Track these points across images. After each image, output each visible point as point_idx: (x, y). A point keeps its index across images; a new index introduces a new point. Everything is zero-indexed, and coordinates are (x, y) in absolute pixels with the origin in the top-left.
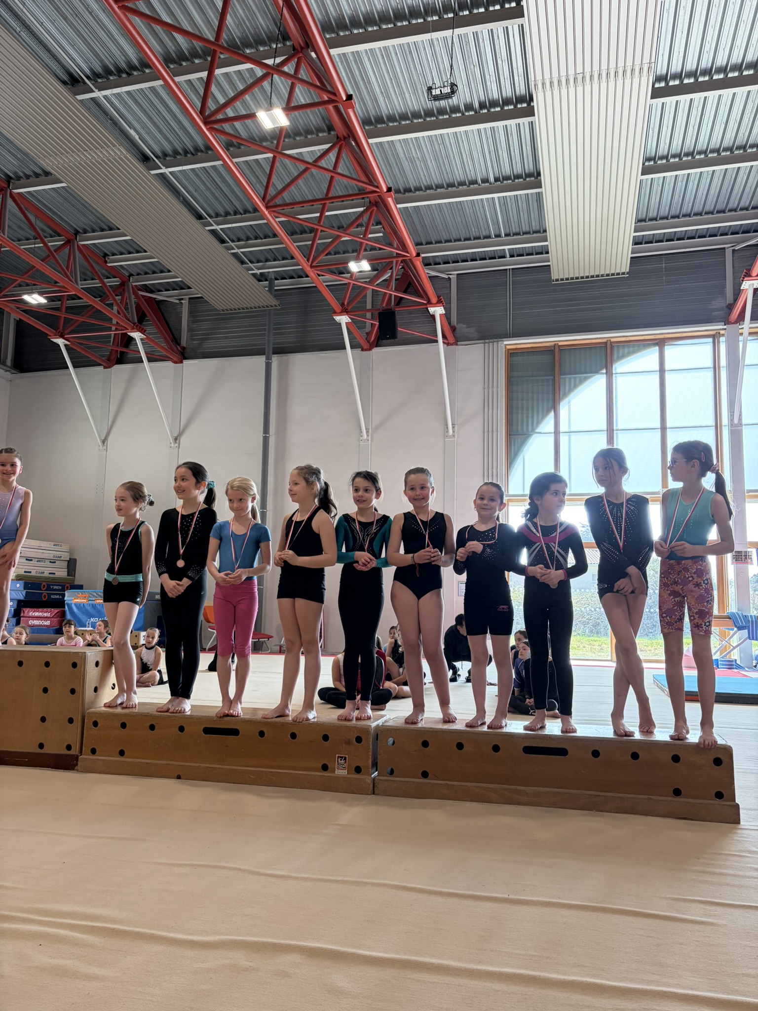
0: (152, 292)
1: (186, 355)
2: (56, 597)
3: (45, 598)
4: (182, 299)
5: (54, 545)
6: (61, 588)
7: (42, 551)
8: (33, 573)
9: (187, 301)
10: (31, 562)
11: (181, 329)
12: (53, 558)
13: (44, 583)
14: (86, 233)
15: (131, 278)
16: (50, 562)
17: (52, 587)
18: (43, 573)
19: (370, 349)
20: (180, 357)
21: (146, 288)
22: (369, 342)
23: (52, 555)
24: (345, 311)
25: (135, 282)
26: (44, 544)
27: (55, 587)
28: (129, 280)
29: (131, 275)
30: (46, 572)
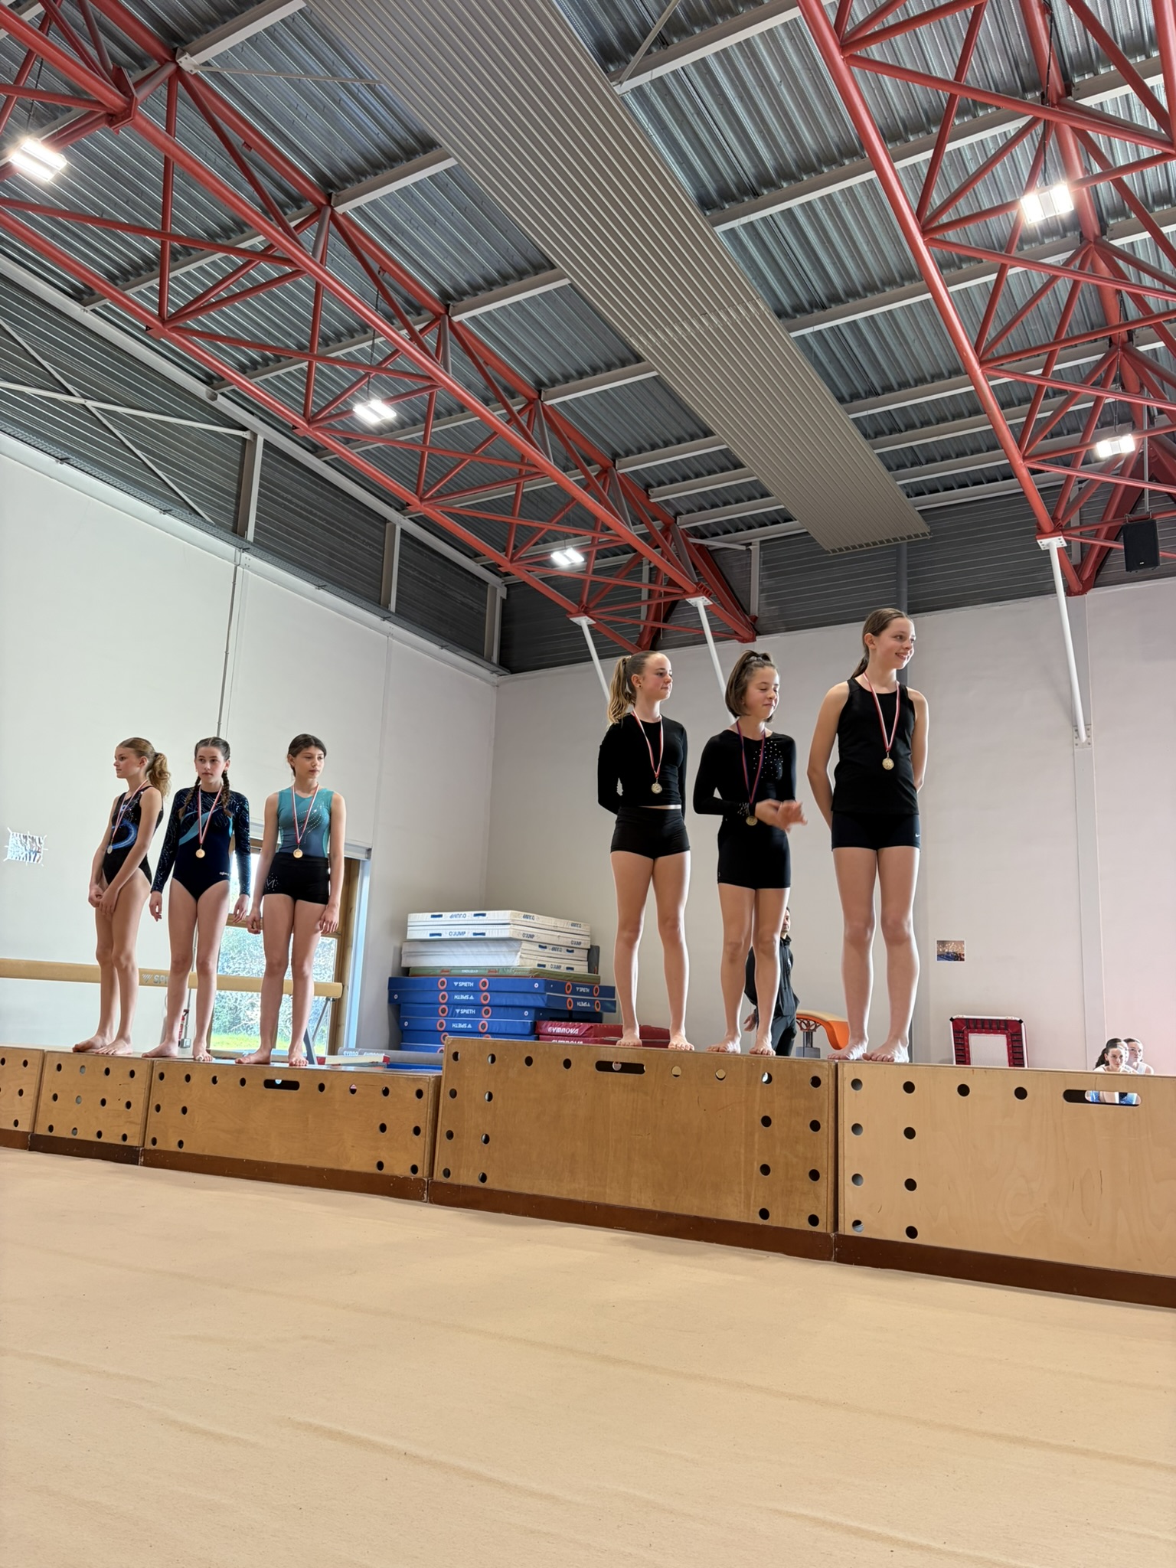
0: (703, 537)
1: (759, 628)
2: (584, 1004)
3: (570, 1006)
4: (750, 544)
5: (573, 925)
6: (588, 990)
7: (559, 934)
8: (548, 968)
9: (758, 546)
10: (546, 950)
11: (750, 592)
12: (571, 945)
13: (569, 983)
14: (627, 456)
15: (678, 519)
16: (568, 951)
17: (578, 988)
18: (559, 967)
19: (1084, 592)
20: (751, 632)
21: (697, 532)
22: (1081, 581)
23: (570, 940)
24: (1058, 529)
25: (684, 523)
26: (561, 924)
27: (582, 990)
28: (676, 522)
29: (678, 514)
30: (563, 965)
